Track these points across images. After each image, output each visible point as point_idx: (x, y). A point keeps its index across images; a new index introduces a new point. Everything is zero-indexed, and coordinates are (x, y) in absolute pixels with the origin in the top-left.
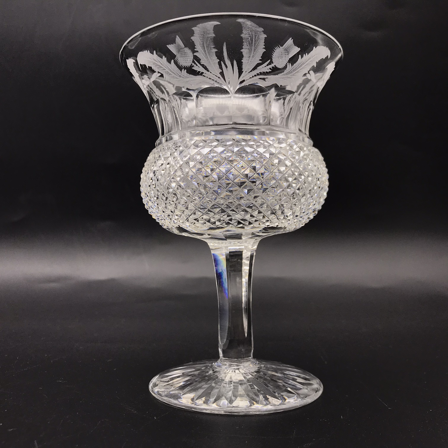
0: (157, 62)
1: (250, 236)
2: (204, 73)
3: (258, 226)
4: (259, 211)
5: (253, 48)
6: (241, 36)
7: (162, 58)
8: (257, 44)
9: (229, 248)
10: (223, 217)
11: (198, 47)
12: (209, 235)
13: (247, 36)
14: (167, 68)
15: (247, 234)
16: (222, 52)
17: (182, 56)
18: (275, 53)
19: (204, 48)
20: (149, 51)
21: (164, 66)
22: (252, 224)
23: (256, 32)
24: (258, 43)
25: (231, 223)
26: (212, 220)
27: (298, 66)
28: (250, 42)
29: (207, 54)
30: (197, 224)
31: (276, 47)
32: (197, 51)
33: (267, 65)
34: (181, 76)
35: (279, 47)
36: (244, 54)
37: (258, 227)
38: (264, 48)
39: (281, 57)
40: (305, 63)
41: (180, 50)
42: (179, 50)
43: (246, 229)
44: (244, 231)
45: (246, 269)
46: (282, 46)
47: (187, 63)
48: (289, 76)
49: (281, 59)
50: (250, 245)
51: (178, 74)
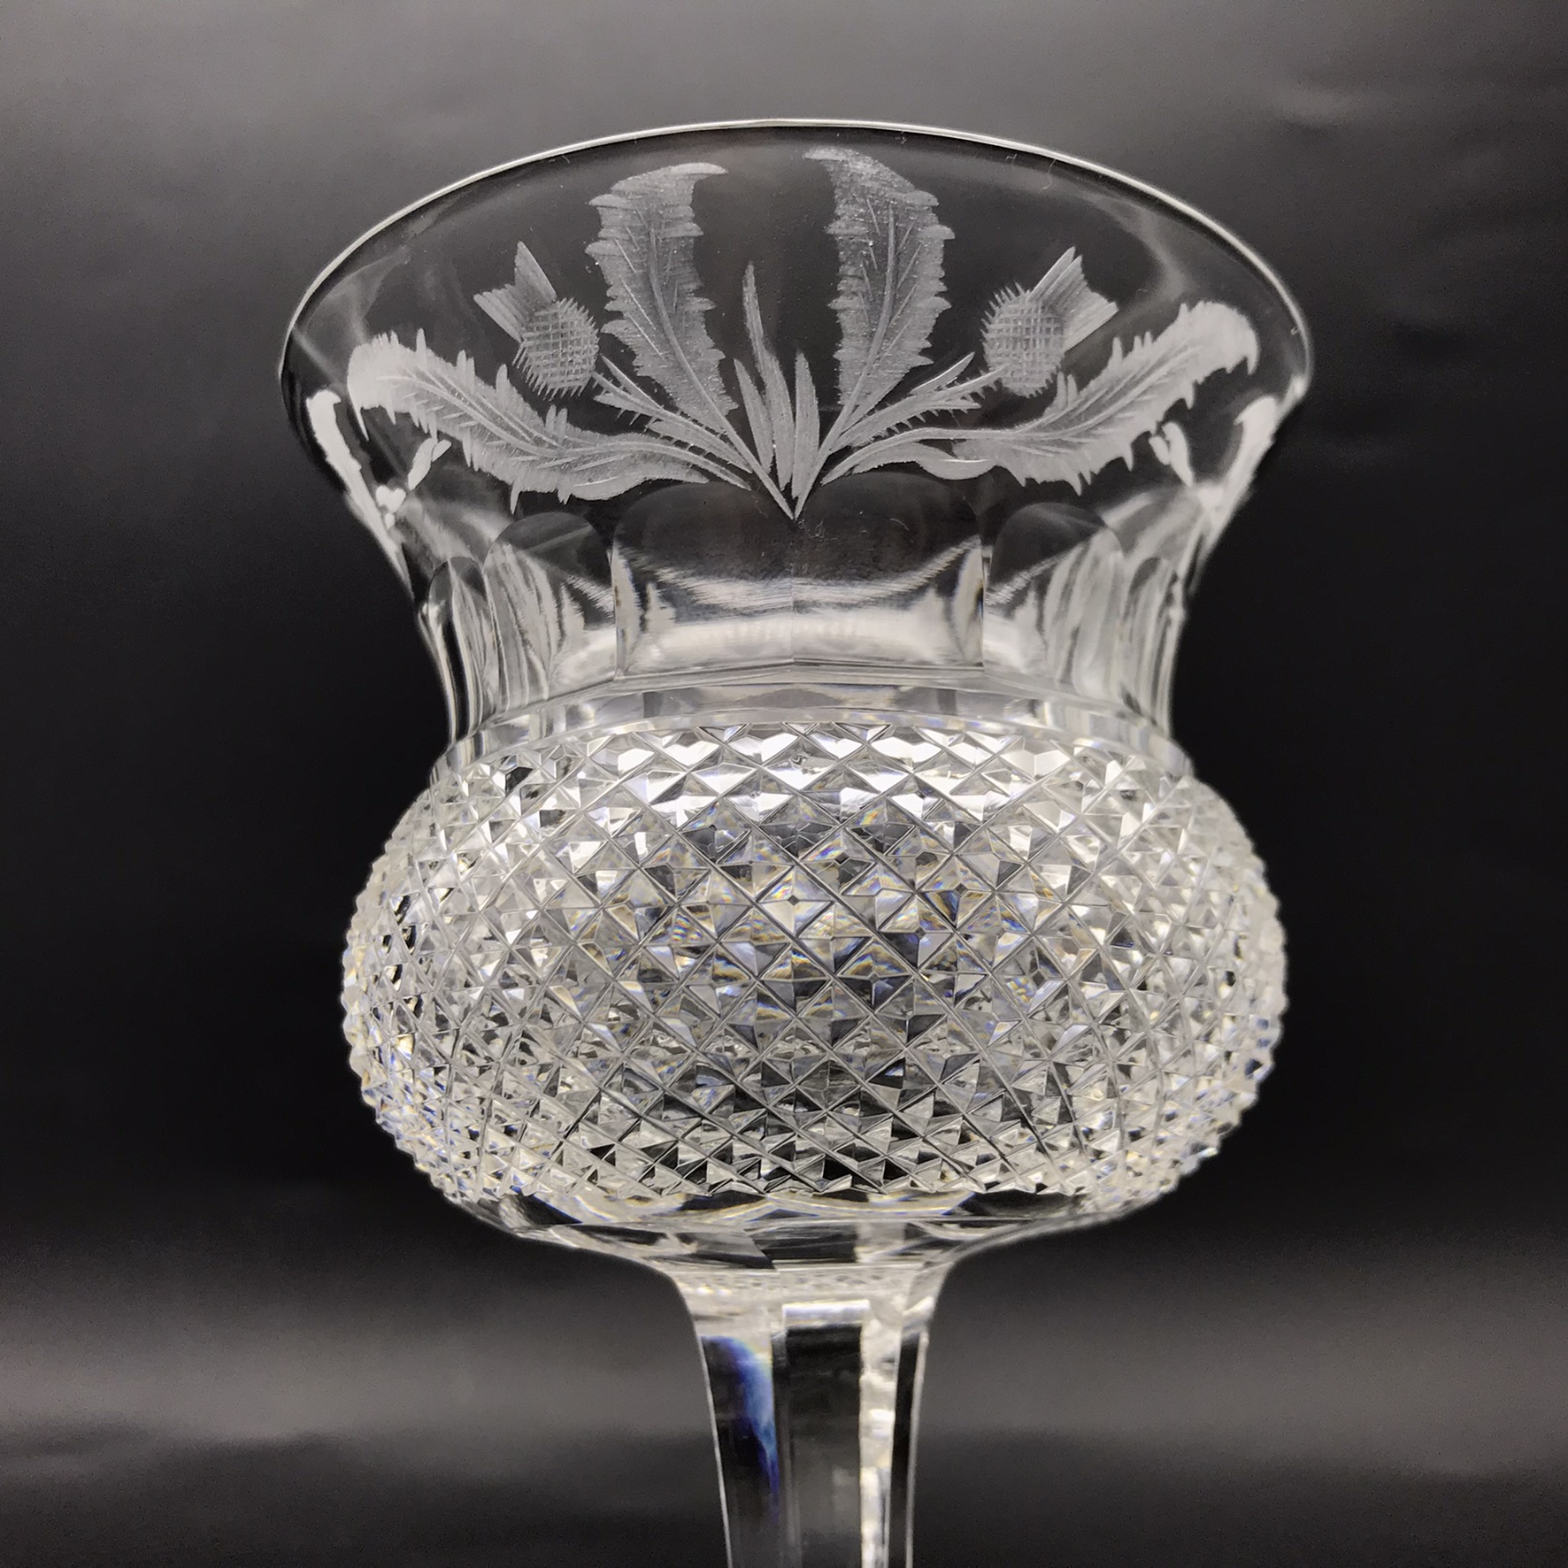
0: (433, 383)
1: (900, 1245)
2: (653, 420)
3: (938, 1186)
4: (936, 1103)
5: (888, 293)
6: (831, 231)
7: (454, 364)
8: (907, 272)
9: (786, 1307)
10: (747, 1134)
11: (623, 294)
12: (685, 1238)
13: (859, 229)
14: (478, 407)
15: (883, 1234)
16: (739, 313)
17: (544, 342)
18: (996, 320)
19: (652, 297)
20: (394, 336)
21: (465, 401)
22: (906, 1174)
23: (902, 213)
24: (909, 268)
25: (788, 1173)
26: (688, 1155)
27: (1107, 393)
28: (871, 263)
29: (668, 325)
30: (613, 1179)
31: (1003, 293)
32: (618, 315)
33: (962, 378)
34: (545, 442)
35: (1017, 293)
36: (845, 320)
37: (938, 1194)
38: (940, 294)
39: (1028, 344)
40: (1142, 379)
41: (536, 314)
42: (532, 315)
43: (876, 1206)
44: (861, 1215)
45: (878, 1419)
46: (1030, 285)
47: (571, 377)
48: (1068, 434)
49: (1025, 353)
50: (897, 1294)
51: (530, 435)
